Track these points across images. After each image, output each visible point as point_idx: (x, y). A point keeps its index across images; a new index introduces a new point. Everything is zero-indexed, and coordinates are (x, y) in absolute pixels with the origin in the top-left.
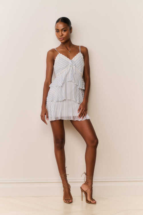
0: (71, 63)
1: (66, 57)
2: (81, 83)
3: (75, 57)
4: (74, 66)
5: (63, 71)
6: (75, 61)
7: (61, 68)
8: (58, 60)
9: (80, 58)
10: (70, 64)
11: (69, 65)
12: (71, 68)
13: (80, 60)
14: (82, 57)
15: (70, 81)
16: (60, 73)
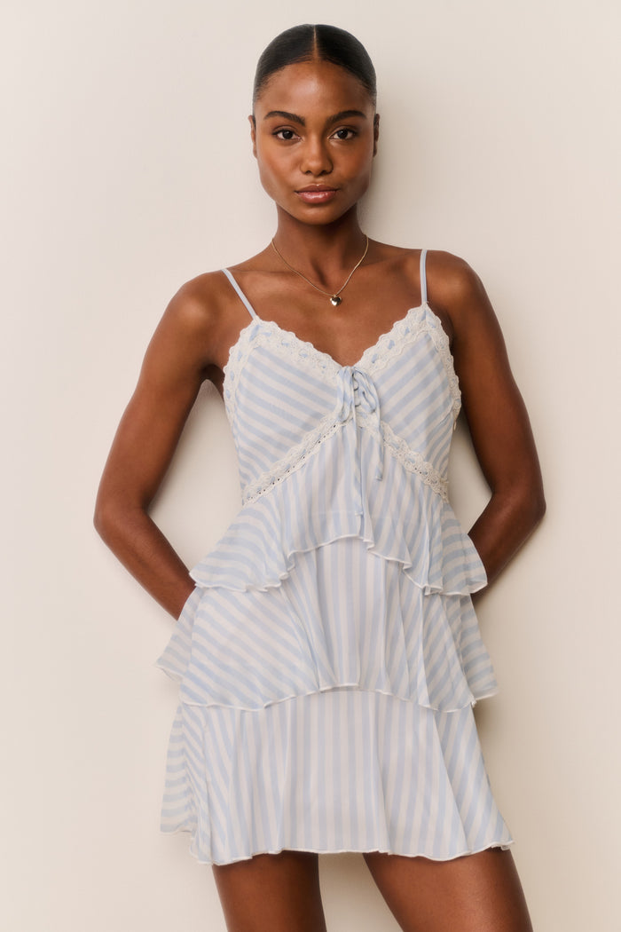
0: (350, 393)
1: (308, 347)
2: (437, 549)
3: (384, 340)
4: (375, 419)
5: (286, 459)
6: (376, 378)
7: (268, 439)
8: (244, 372)
9: (424, 351)
10: (339, 404)
11: (332, 409)
12: (351, 431)
13: (420, 366)
14: (441, 339)
15: (349, 540)
16: (264, 477)
